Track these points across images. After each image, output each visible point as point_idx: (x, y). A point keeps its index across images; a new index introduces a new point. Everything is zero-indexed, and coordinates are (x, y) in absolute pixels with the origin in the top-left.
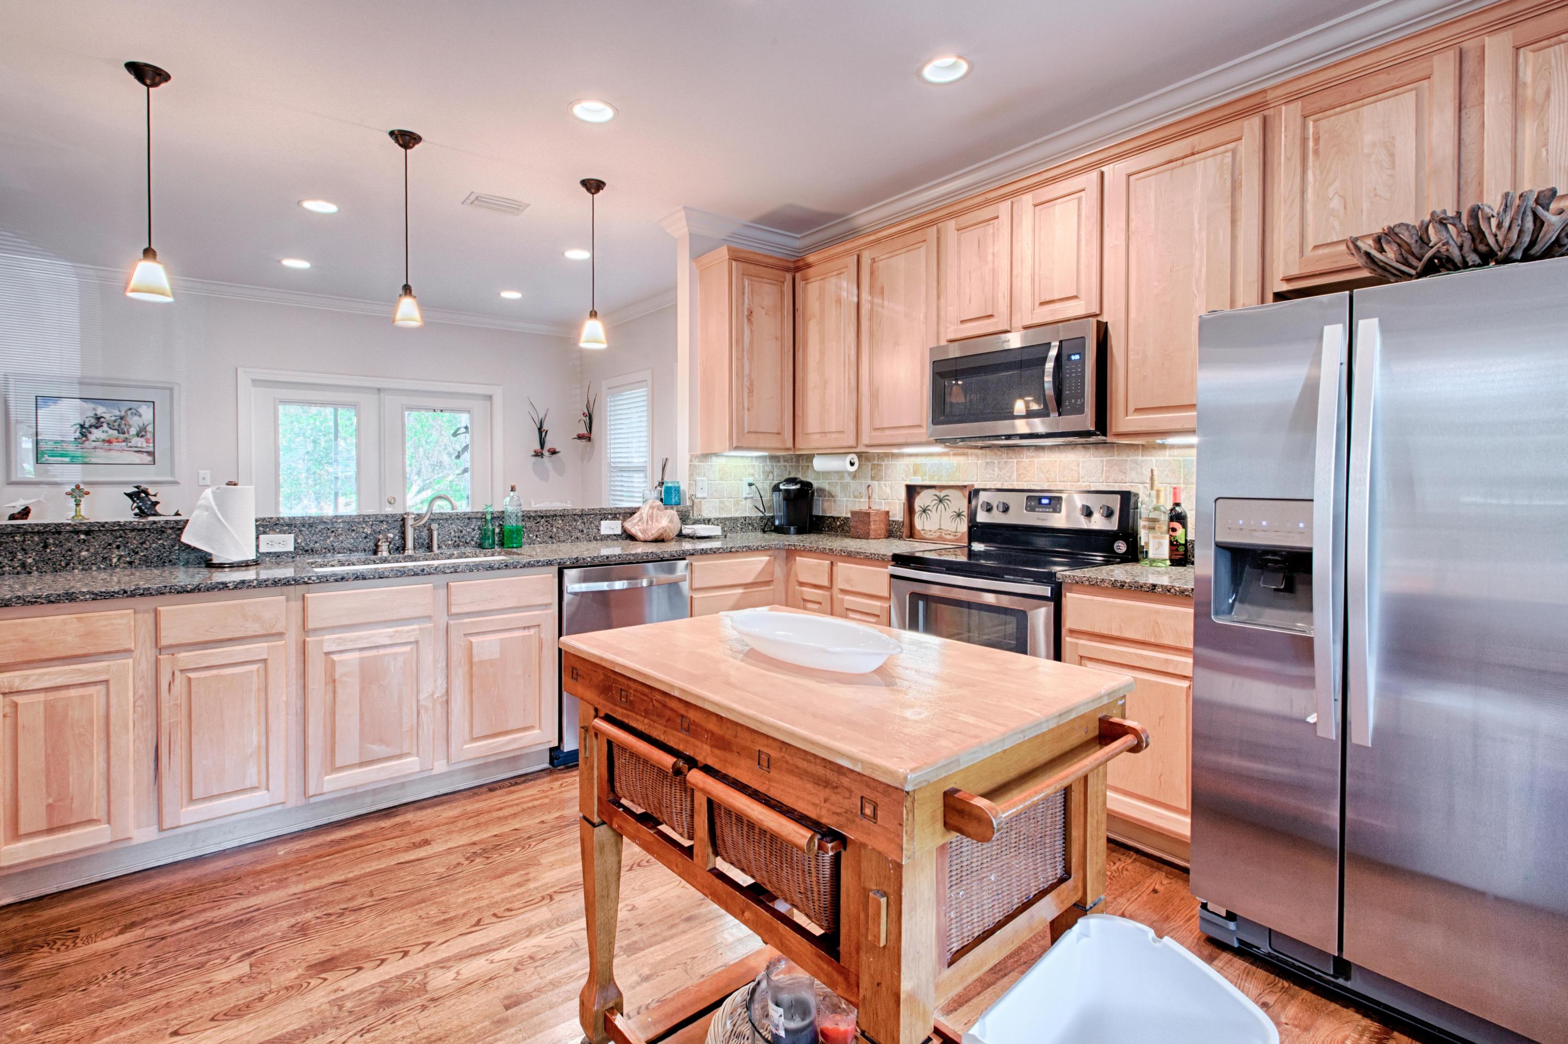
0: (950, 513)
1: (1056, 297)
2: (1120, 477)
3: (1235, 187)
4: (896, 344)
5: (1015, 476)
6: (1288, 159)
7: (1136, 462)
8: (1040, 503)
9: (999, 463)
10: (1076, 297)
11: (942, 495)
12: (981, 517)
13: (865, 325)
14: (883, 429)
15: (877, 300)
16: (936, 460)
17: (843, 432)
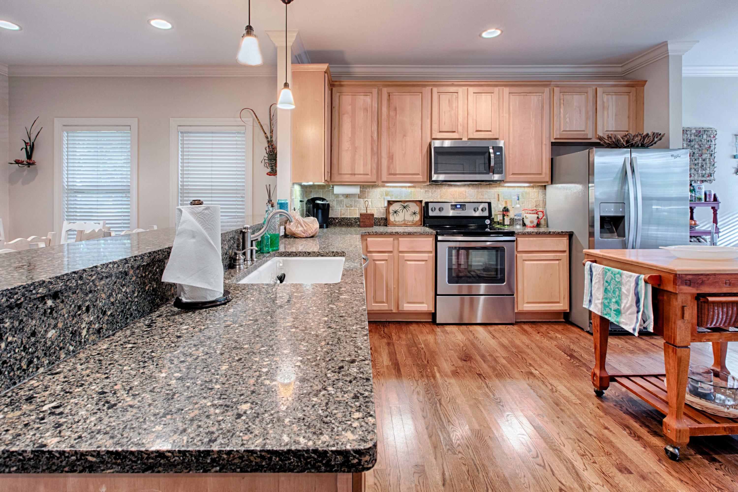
0: (409, 212)
1: (483, 130)
2: (482, 197)
3: (543, 107)
5: (439, 197)
6: (557, 104)
7: (487, 192)
8: (456, 207)
10: (490, 131)
11: (405, 205)
12: (431, 214)
13: (384, 124)
14: (395, 174)
15: (392, 113)
16: (398, 189)
17: (368, 174)
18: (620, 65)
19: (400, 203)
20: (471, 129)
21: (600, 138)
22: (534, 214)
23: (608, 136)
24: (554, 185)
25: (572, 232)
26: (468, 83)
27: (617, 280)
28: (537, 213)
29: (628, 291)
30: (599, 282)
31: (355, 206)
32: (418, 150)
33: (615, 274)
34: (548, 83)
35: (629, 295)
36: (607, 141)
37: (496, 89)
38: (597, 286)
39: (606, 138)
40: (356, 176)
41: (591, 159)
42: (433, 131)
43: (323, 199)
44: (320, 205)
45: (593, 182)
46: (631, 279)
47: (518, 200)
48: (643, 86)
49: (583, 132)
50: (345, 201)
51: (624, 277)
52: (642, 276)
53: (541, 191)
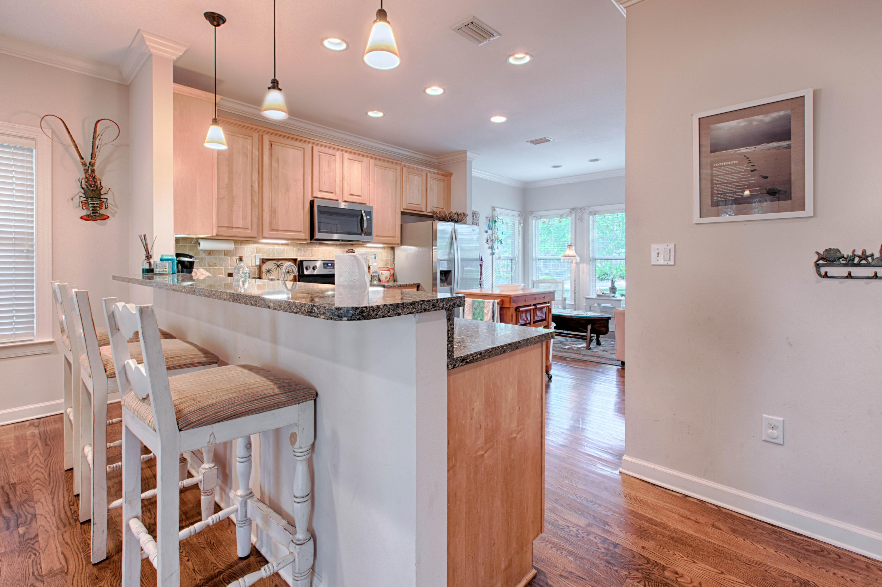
0: (283, 271)
1: (355, 194)
3: (396, 181)
4: (287, 190)
5: (311, 255)
6: (405, 181)
8: (328, 265)
9: (304, 249)
10: (360, 196)
11: (279, 263)
12: (306, 272)
13: (266, 174)
14: (278, 230)
15: (274, 164)
16: (271, 247)
17: (248, 229)
18: (436, 158)
19: (274, 262)
20: (346, 193)
21: (434, 213)
22: (387, 271)
23: (440, 211)
24: (403, 247)
25: (419, 284)
26: (344, 149)
27: (481, 306)
28: (389, 270)
29: (488, 311)
30: (469, 309)
31: (221, 265)
32: (301, 206)
33: (480, 303)
34: (400, 162)
35: (488, 314)
36: (439, 216)
37: (365, 160)
38: (468, 313)
39: (439, 213)
40: (234, 230)
41: (434, 227)
42: (314, 190)
43: (191, 257)
44: (186, 263)
45: (436, 246)
46: (490, 304)
47: (375, 259)
48: (451, 177)
49: (419, 206)
50: (208, 258)
51: (485, 303)
52: (496, 301)
53: (390, 251)
